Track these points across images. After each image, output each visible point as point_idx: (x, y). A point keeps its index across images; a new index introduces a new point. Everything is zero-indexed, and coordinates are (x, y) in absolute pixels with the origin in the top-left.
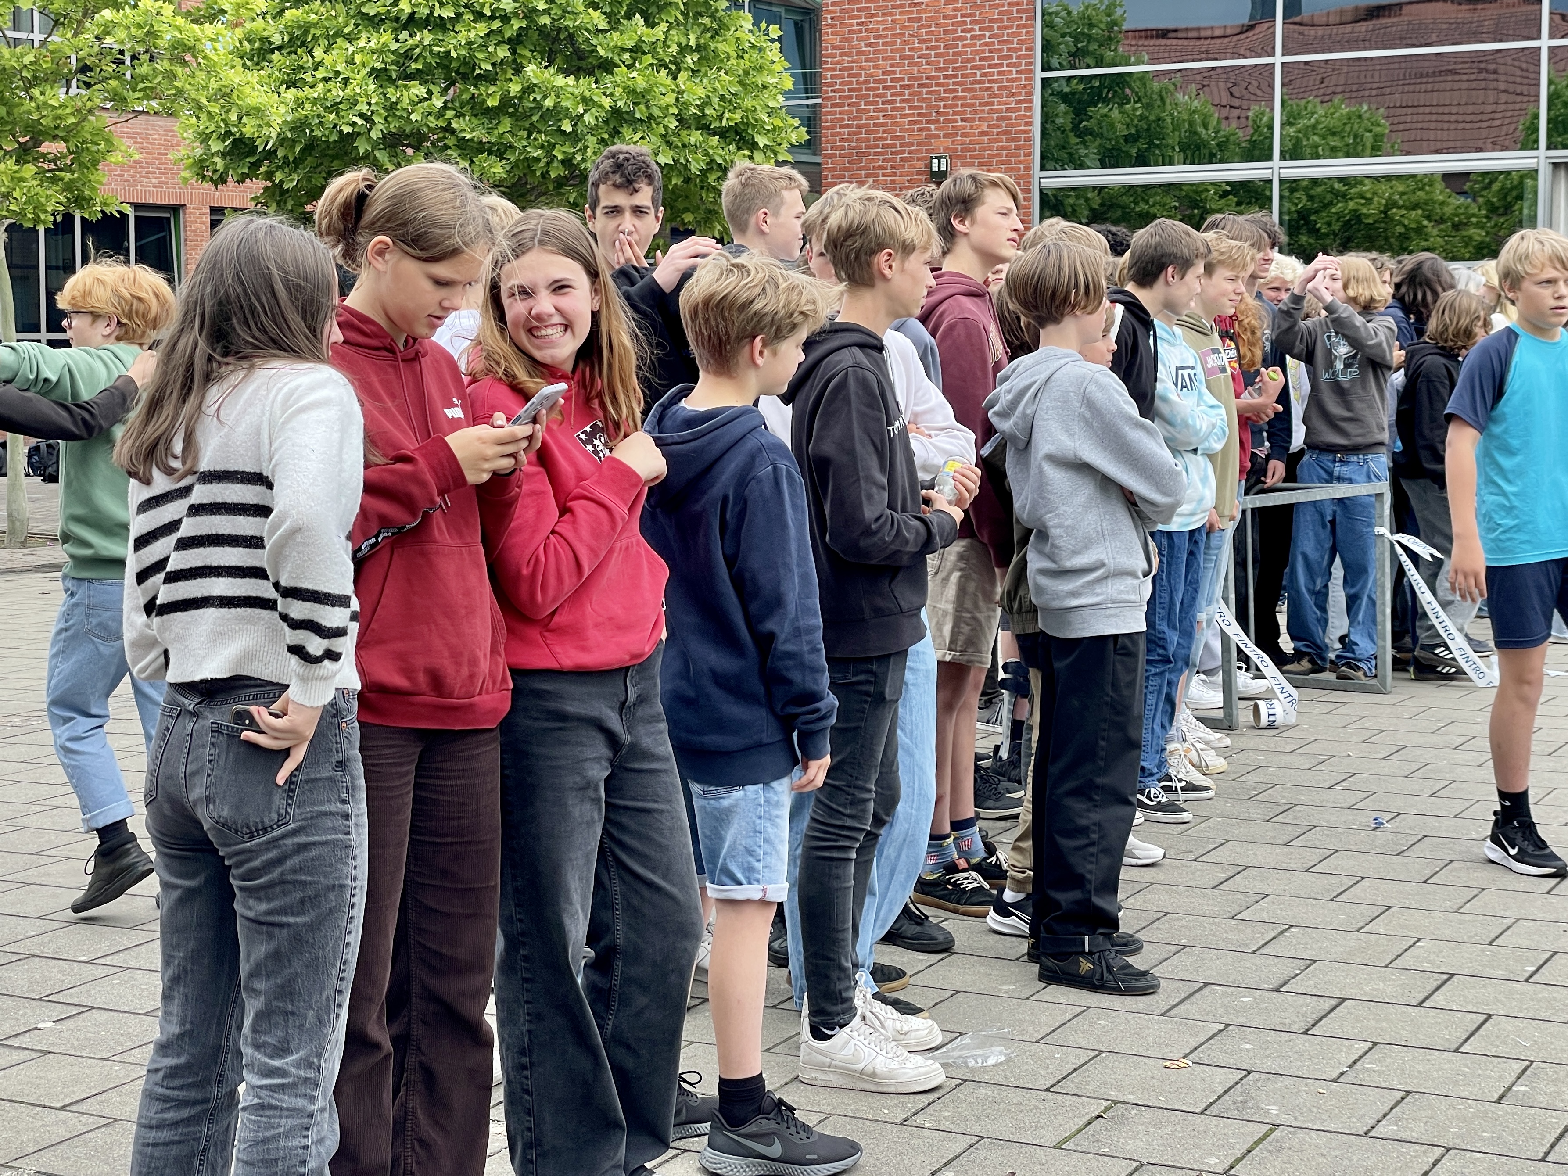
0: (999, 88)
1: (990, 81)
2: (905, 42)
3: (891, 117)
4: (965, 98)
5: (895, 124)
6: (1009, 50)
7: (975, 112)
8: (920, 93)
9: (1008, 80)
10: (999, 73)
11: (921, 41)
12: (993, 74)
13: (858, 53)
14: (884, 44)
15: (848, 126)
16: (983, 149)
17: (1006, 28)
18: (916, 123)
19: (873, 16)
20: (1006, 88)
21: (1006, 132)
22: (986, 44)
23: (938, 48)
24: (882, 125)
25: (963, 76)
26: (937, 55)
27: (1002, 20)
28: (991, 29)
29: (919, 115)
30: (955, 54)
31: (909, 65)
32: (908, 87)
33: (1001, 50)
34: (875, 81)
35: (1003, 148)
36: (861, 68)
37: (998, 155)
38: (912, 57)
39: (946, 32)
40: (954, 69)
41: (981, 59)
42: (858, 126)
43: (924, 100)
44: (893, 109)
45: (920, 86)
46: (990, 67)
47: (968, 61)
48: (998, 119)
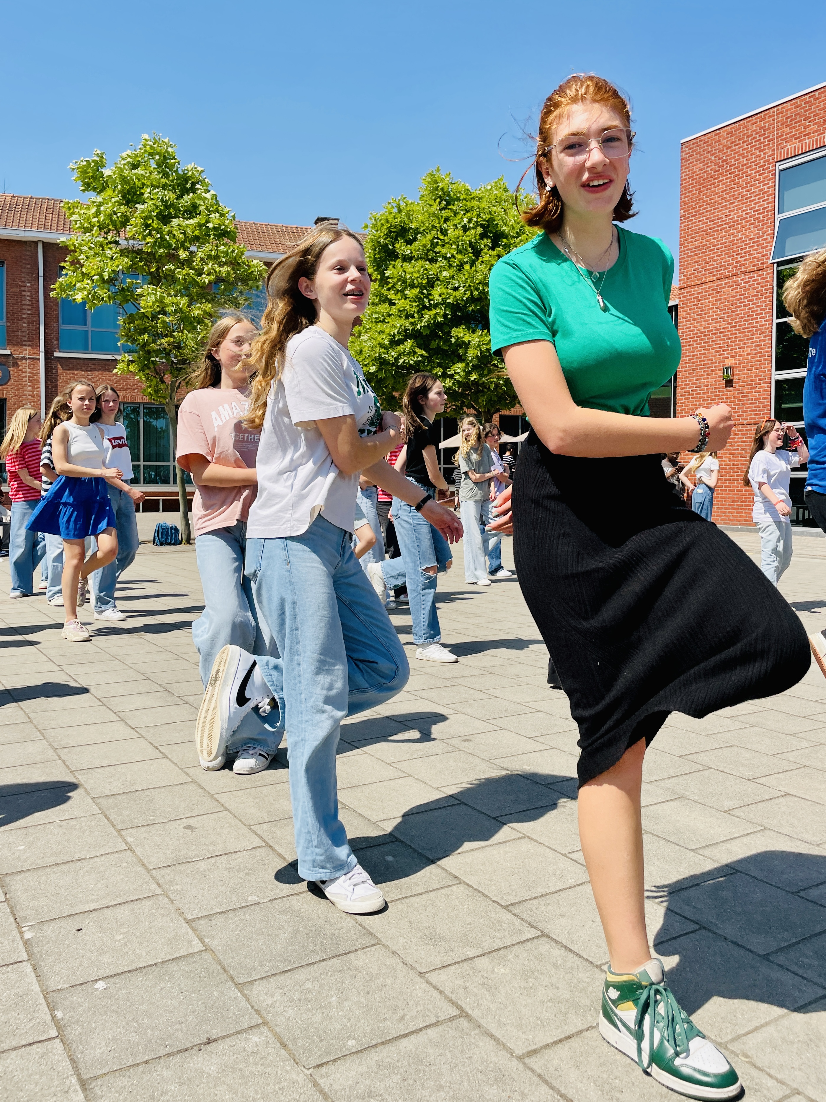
0: (756, 330)
1: (752, 327)
2: (714, 312)
3: (707, 350)
4: (740, 337)
5: (709, 353)
6: (761, 310)
7: (745, 343)
8: (720, 337)
9: (760, 326)
10: (756, 322)
11: (721, 310)
12: (753, 323)
13: (694, 320)
14: (705, 314)
15: (689, 356)
16: (748, 362)
17: (759, 299)
18: (718, 352)
19: (700, 300)
20: (759, 330)
21: (759, 353)
22: (750, 308)
23: (728, 313)
24: (703, 354)
25: (740, 326)
26: (728, 317)
27: (757, 295)
28: (753, 300)
29: (720, 347)
30: (736, 315)
31: (716, 323)
32: (715, 334)
33: (757, 311)
34: (701, 333)
35: (757, 361)
36: (694, 327)
37: (755, 365)
38: (716, 319)
39: (732, 305)
40: (736, 323)
41: (748, 316)
42: (693, 356)
43: (722, 340)
44: (708, 346)
45: (720, 333)
46: (752, 319)
47: (742, 318)
48: (756, 346)
